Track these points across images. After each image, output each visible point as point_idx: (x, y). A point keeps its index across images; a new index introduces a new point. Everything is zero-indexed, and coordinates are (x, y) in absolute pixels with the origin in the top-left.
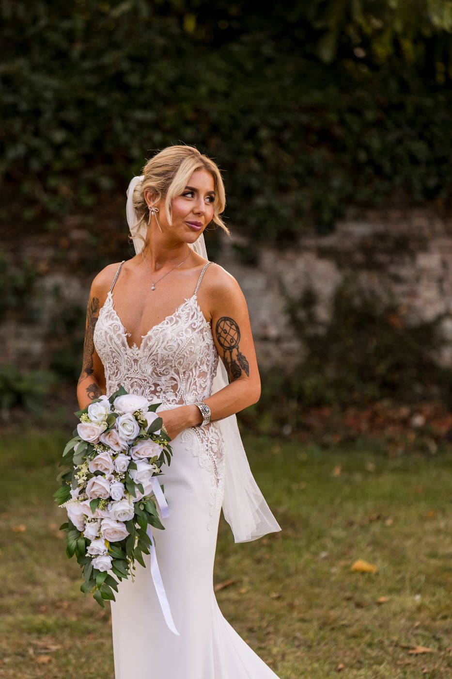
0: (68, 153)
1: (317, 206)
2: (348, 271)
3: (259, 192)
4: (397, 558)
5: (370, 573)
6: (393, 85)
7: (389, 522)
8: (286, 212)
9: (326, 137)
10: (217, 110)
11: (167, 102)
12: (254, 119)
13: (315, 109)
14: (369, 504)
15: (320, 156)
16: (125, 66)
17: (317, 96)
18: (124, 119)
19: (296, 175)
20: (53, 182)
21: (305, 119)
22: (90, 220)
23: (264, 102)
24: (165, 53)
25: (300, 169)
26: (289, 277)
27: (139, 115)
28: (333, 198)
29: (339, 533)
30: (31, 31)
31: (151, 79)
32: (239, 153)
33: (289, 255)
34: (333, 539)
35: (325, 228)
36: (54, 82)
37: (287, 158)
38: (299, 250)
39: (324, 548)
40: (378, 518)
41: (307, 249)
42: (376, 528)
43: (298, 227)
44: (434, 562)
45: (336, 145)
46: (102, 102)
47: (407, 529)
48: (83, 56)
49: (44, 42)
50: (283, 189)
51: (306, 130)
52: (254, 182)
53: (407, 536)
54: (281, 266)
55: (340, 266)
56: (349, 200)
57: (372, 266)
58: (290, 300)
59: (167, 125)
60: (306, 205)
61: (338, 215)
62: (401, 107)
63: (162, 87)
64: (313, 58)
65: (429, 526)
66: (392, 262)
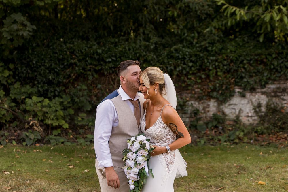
0: (193, 69)
1: (260, 81)
2: (270, 98)
3: (245, 77)
4: (272, 180)
5: (263, 184)
6: (280, 47)
7: (272, 169)
8: (252, 83)
9: (262, 62)
10: (232, 56)
11: (219, 55)
12: (242, 58)
13: (259, 55)
14: (267, 163)
15: (261, 67)
16: (207, 45)
17: (260, 51)
18: (208, 59)
19: (254, 72)
20: (189, 77)
21: (256, 57)
22: (200, 86)
23: (245, 53)
24: (218, 41)
25: (256, 71)
26: (254, 100)
27: (211, 58)
28: (265, 78)
29: (257, 172)
30: (183, 37)
31: (214, 48)
32: (238, 67)
33: (254, 94)
34: (255, 174)
35: (263, 86)
36: (189, 50)
37: (252, 68)
38: (256, 93)
39: (252, 177)
40: (269, 167)
41: (259, 92)
42: (268, 171)
43: (256, 86)
44: (283, 181)
45: (265, 64)
46: (201, 55)
47: (277, 171)
48: (197, 43)
49: (186, 40)
50: (251, 76)
51: (257, 60)
52: (243, 75)
53: (276, 173)
54: (251, 97)
55: (267, 97)
56: (269, 79)
57: (276, 96)
58: (254, 106)
59: (219, 61)
60: (258, 81)
61: (267, 83)
62: (282, 53)
63: (217, 50)
64: (258, 41)
65: (283, 170)
66: (282, 95)
